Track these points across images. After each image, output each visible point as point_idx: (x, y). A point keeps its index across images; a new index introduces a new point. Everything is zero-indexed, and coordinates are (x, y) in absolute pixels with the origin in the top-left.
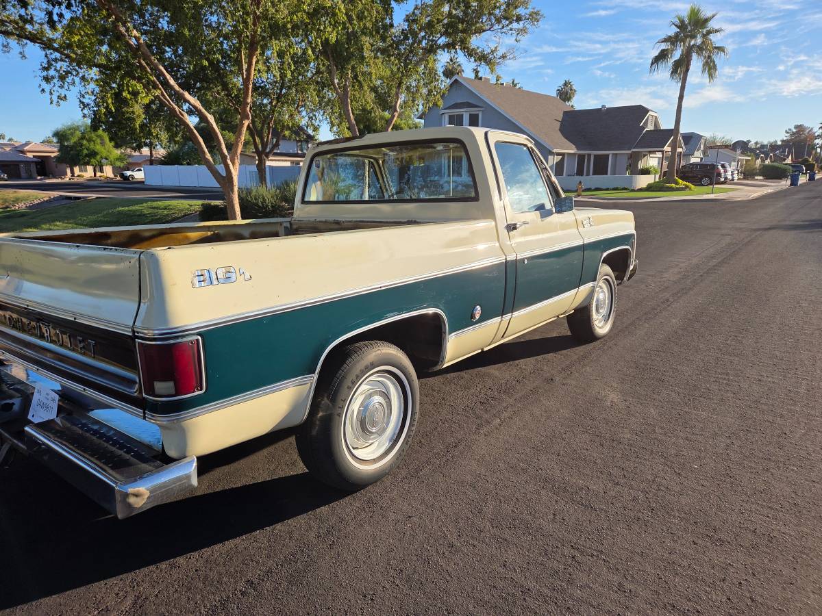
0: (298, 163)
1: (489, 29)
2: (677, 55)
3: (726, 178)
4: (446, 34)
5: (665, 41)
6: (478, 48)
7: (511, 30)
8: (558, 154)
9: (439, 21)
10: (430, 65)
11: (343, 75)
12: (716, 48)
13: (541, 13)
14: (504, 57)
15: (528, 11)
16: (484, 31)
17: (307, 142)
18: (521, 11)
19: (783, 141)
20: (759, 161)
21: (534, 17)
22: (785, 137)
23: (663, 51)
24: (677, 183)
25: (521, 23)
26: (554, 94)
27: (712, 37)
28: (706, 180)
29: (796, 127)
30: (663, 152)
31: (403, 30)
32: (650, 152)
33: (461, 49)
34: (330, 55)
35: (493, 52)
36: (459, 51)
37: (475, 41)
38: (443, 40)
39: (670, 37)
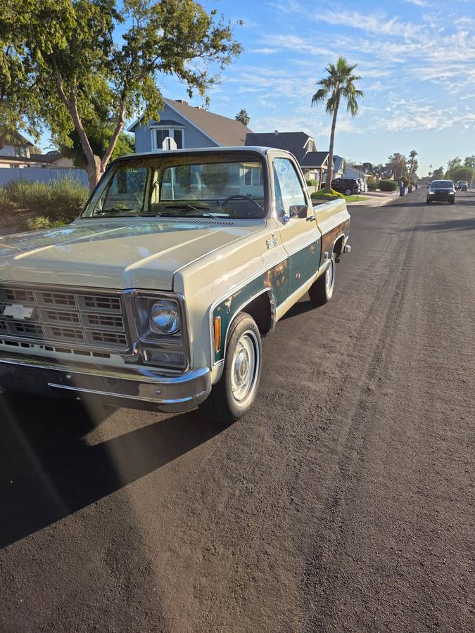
0: (17, 165)
1: (200, 55)
2: (329, 95)
3: (361, 190)
4: (162, 55)
5: (322, 83)
6: (190, 71)
7: (218, 58)
8: (247, 168)
9: (156, 43)
10: (148, 83)
11: (69, 85)
12: (357, 91)
13: (242, 46)
14: (212, 81)
15: (232, 43)
16: (195, 56)
17: (25, 147)
18: (224, 42)
19: (387, 164)
20: (375, 178)
21: (236, 49)
22: (388, 161)
23: (320, 91)
24: (332, 193)
25: (226, 52)
26: (234, 119)
27: (353, 82)
28: (348, 191)
29: (395, 155)
30: (320, 169)
31: (124, 47)
32: (311, 169)
33: (175, 71)
34: (55, 64)
35: (203, 76)
36: (173, 72)
37: (187, 65)
38: (159, 61)
39: (325, 80)
